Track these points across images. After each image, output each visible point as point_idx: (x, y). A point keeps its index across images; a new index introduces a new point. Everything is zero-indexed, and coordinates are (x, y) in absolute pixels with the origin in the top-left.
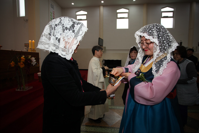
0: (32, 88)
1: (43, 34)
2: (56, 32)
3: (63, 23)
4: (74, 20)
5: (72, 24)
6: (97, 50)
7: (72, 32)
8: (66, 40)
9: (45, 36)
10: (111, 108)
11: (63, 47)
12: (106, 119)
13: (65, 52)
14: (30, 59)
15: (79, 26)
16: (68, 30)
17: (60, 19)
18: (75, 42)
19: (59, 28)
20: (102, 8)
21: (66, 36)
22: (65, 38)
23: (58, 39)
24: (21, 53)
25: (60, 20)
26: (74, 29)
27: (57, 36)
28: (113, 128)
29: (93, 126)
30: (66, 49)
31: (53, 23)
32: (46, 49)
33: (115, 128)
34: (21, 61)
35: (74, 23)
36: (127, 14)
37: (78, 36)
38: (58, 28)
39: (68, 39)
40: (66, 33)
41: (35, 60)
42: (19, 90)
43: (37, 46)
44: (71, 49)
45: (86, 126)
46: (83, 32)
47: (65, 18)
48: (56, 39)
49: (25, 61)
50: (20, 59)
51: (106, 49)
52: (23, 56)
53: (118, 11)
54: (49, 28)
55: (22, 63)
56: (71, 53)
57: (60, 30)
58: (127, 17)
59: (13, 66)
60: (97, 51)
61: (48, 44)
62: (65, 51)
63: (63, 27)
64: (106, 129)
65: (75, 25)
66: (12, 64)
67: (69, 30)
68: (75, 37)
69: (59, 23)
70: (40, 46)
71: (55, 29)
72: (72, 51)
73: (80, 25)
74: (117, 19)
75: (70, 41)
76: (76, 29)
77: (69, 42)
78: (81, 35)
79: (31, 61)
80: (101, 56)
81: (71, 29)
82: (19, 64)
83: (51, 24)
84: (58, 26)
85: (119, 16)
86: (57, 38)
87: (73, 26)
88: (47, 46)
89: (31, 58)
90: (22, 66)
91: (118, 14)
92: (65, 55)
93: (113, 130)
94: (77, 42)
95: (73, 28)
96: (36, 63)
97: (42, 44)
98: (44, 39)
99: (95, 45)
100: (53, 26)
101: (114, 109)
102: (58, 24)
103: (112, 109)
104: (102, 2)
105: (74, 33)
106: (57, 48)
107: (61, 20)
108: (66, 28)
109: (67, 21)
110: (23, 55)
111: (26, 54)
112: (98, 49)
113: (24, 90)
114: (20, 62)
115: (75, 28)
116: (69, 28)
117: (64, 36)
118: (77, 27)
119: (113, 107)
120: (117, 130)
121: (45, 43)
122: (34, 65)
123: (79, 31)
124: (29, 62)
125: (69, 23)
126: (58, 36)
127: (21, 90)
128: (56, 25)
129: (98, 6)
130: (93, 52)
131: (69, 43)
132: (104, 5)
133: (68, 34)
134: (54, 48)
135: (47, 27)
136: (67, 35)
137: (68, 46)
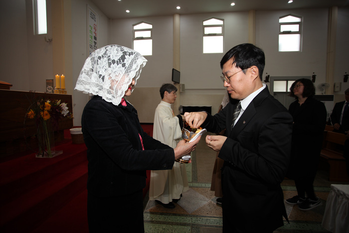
0: (61, 153)
1: (83, 70)
2: (100, 67)
3: (108, 55)
4: (126, 49)
5: (122, 54)
6: (167, 91)
7: (121, 66)
8: (113, 78)
9: (85, 73)
10: (192, 185)
11: (108, 88)
12: (182, 203)
13: (111, 95)
14: (59, 105)
15: (132, 57)
16: (116, 64)
17: (106, 48)
18: (127, 80)
19: (104, 62)
20: (177, 18)
21: (112, 72)
22: (111, 76)
23: (102, 77)
24: (46, 96)
25: (105, 50)
26: (125, 62)
27: (100, 73)
28: (194, 216)
29: (162, 214)
30: (113, 90)
31: (96, 55)
32: (86, 91)
33: (197, 216)
34: (46, 109)
35: (125, 53)
36: (221, 28)
37: (130, 72)
38: (102, 62)
39: (116, 76)
40: (113, 68)
41: (67, 108)
42: (41, 156)
43: (75, 87)
44: (120, 89)
45: (151, 213)
46: (137, 66)
47: (112, 46)
48: (100, 77)
49: (52, 108)
50: (44, 107)
51: (186, 88)
52: (49, 101)
53: (205, 23)
54: (90, 61)
55: (46, 112)
56: (121, 95)
57: (104, 63)
58: (221, 33)
59: (32, 117)
60: (168, 93)
61: (89, 83)
62: (111, 93)
63: (109, 60)
64: (183, 217)
65: (126, 56)
66: (31, 113)
67: (118, 64)
68: (125, 73)
69: (104, 54)
70: (79, 87)
71: (98, 64)
72: (122, 92)
73: (134, 55)
74: (204, 38)
75: (119, 79)
76: (128, 61)
77: (116, 80)
78: (135, 69)
79: (61, 109)
80: (173, 102)
81: (120, 61)
82: (42, 113)
83: (93, 56)
84: (102, 59)
85: (207, 31)
86: (101, 75)
87: (123, 58)
88: (87, 87)
89: (60, 103)
90: (47, 117)
91: (205, 28)
92: (110, 99)
93: (194, 219)
94: (130, 79)
95: (123, 61)
96: (68, 111)
97: (82, 84)
98: (84, 77)
99: (166, 83)
100: (96, 59)
101: (197, 187)
102: (103, 56)
103: (194, 187)
104: (178, 8)
105: (124, 68)
106: (101, 88)
107: (107, 50)
108: (114, 62)
109: (114, 52)
110: (47, 100)
111: (53, 97)
112: (170, 90)
113: (50, 157)
114: (43, 111)
115: (125, 60)
116: (117, 61)
117: (110, 72)
118: (128, 60)
119: (196, 185)
120: (201, 219)
121: (85, 82)
122: (66, 116)
123: (132, 64)
124: (57, 110)
125: (118, 54)
126: (102, 72)
127: (45, 157)
128: (100, 58)
129: (172, 14)
130: (161, 94)
131: (117, 82)
132: (181, 14)
133: (116, 69)
134: (96, 89)
135: (88, 60)
136: (114, 71)
137: (116, 86)
